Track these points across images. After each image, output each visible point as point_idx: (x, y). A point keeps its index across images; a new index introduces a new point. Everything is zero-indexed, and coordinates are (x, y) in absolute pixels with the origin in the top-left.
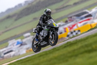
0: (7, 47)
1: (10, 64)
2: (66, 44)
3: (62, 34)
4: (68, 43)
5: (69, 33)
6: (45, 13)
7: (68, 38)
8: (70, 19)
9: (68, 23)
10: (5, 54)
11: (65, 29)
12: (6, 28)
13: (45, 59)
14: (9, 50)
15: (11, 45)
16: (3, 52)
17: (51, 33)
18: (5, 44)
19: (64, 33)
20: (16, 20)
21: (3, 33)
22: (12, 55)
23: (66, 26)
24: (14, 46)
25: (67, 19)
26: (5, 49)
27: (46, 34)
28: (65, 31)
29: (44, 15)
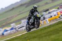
0: (20, 24)
1: (22, 35)
2: (58, 22)
3: (55, 16)
4: (59, 22)
5: (60, 16)
6: (33, 8)
7: (59, 19)
8: (61, 7)
9: (59, 9)
10: (19, 28)
11: (57, 13)
12: (20, 12)
13: (45, 32)
14: (22, 26)
15: (23, 23)
16: (18, 27)
17: (36, 21)
18: (19, 22)
19: (57, 15)
20: (26, 7)
21: (18, 15)
22: (23, 29)
23: (58, 11)
24: (25, 23)
25: (59, 7)
26: (19, 25)
27: (33, 21)
28: (58, 14)
29: (33, 9)
